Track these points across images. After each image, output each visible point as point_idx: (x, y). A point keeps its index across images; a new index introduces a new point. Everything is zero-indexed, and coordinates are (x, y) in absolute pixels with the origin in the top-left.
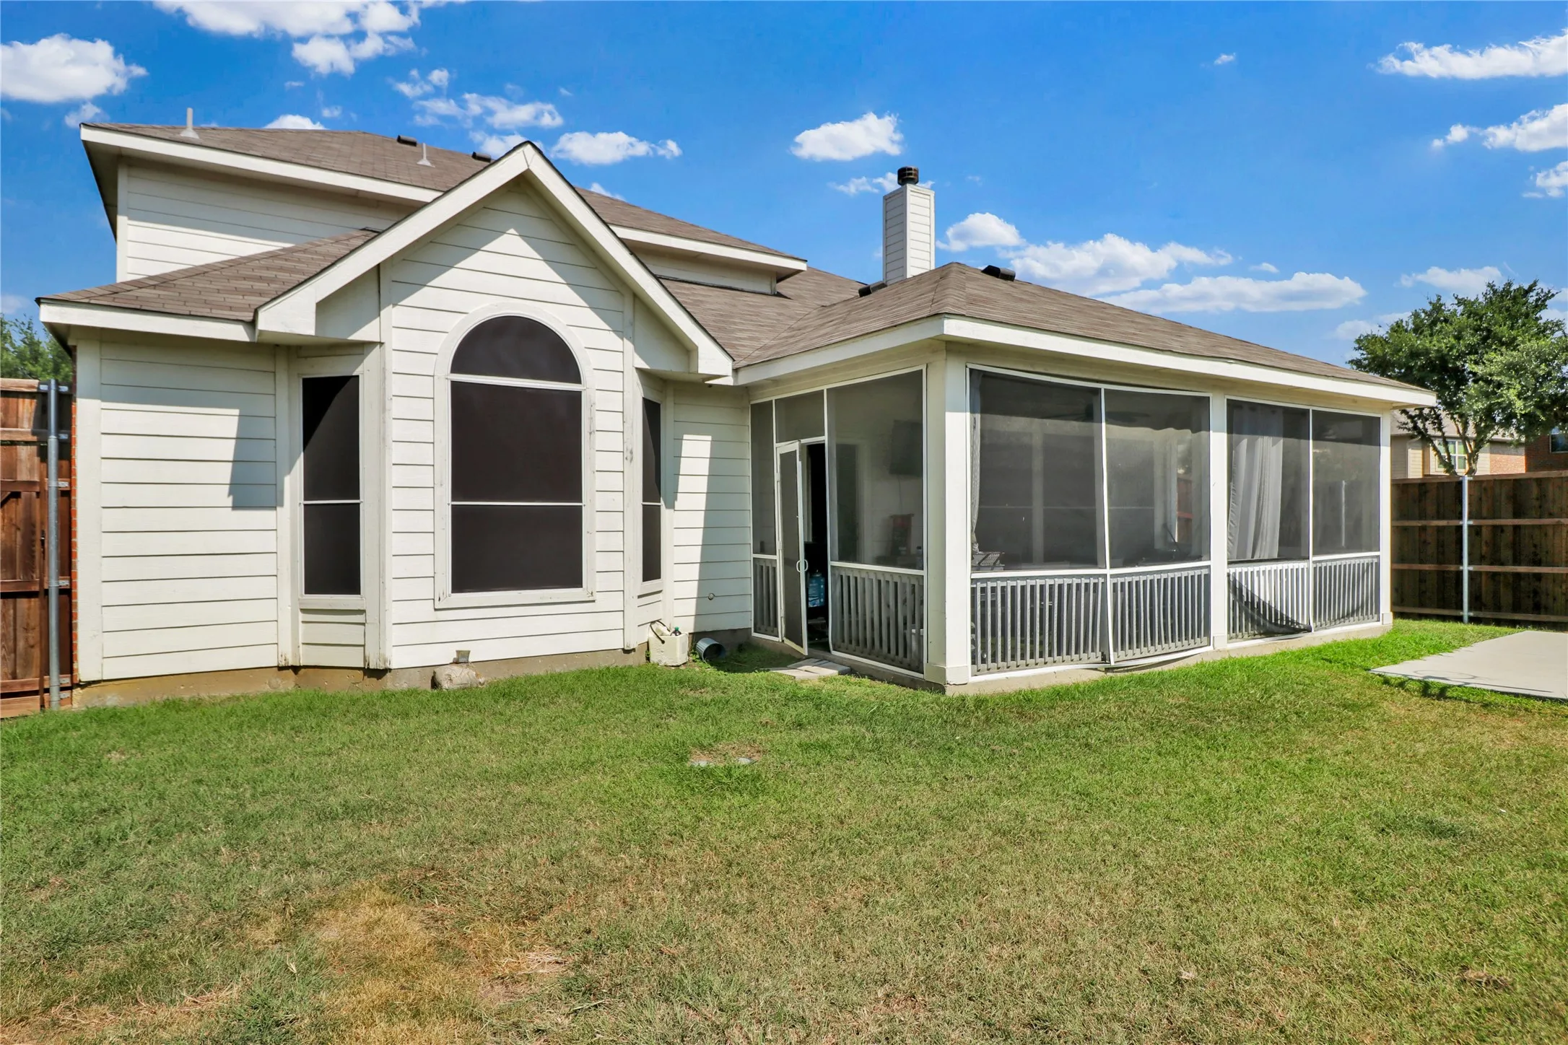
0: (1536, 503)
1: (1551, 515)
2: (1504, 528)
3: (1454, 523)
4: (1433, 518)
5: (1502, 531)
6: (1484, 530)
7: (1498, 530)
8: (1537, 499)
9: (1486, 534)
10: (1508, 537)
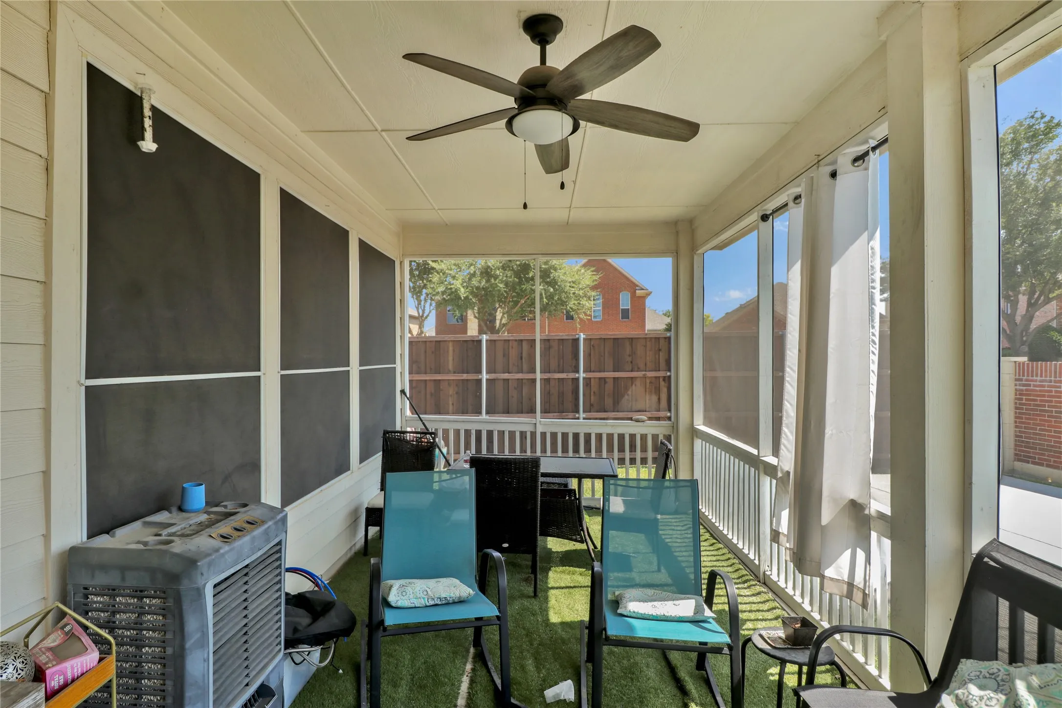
0: (629, 359)
1: (639, 370)
2: (607, 380)
3: (572, 375)
4: (555, 372)
5: (605, 382)
6: (592, 380)
7: (603, 380)
8: (629, 356)
9: (594, 384)
10: (609, 386)
